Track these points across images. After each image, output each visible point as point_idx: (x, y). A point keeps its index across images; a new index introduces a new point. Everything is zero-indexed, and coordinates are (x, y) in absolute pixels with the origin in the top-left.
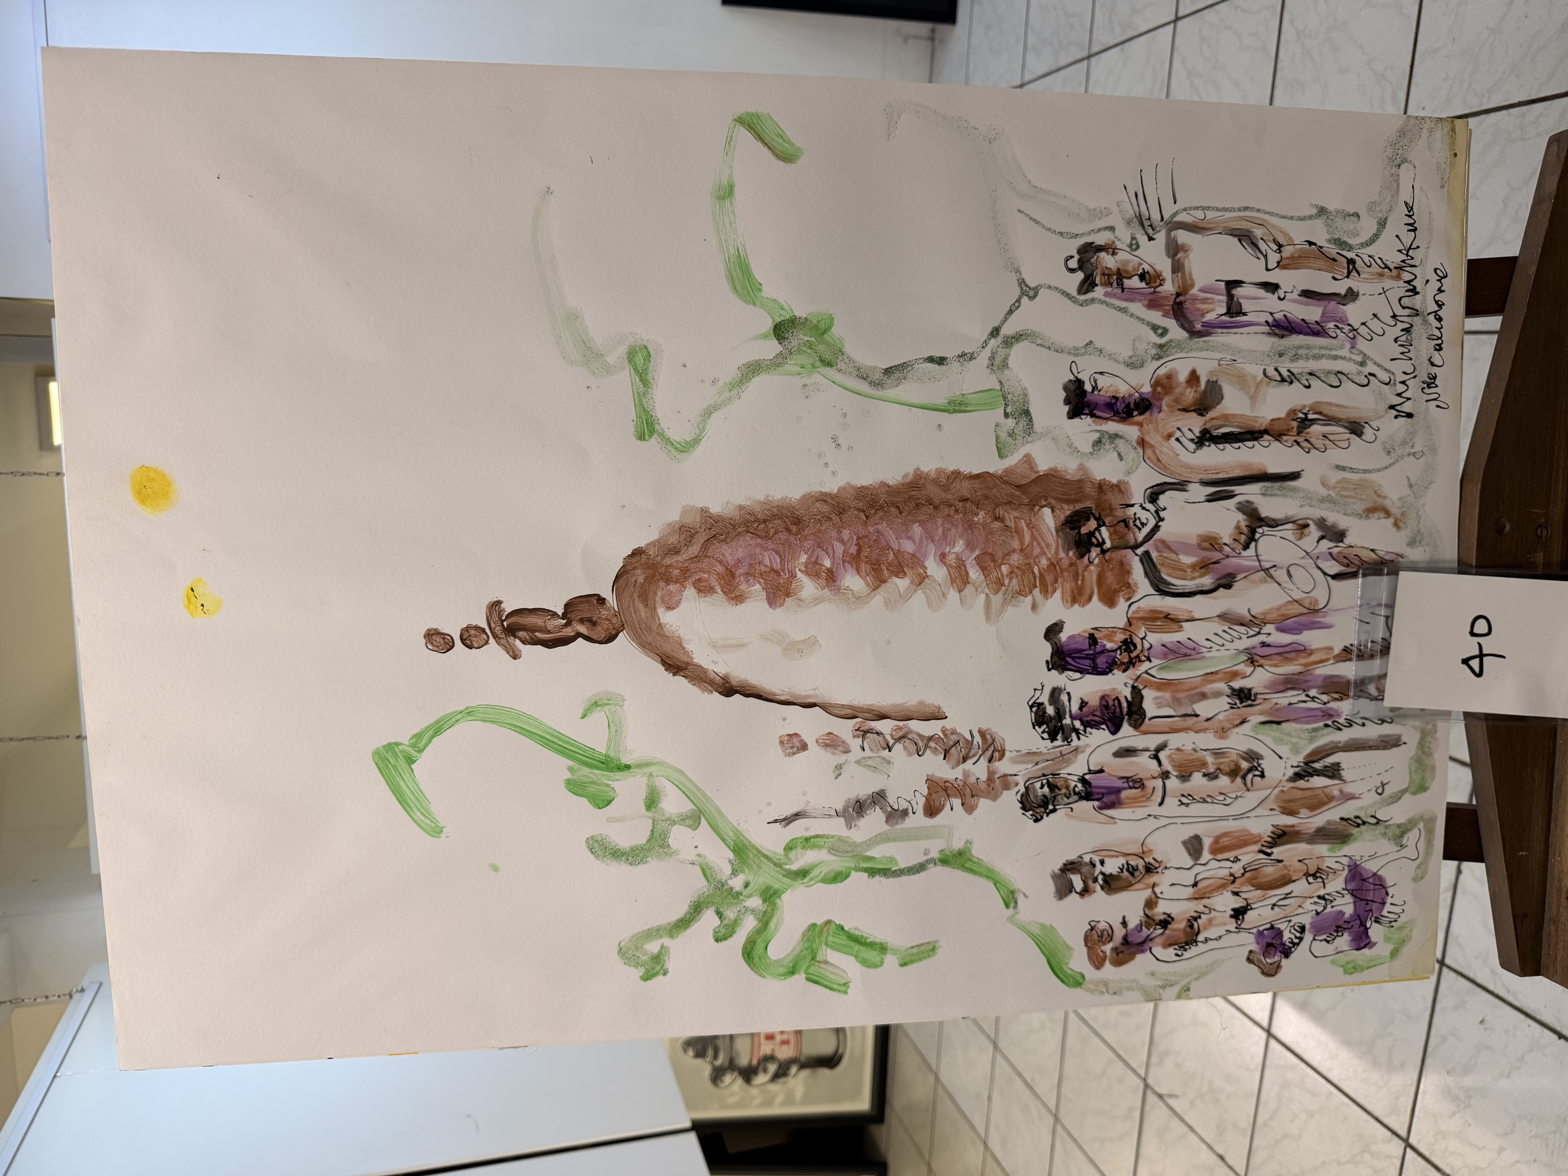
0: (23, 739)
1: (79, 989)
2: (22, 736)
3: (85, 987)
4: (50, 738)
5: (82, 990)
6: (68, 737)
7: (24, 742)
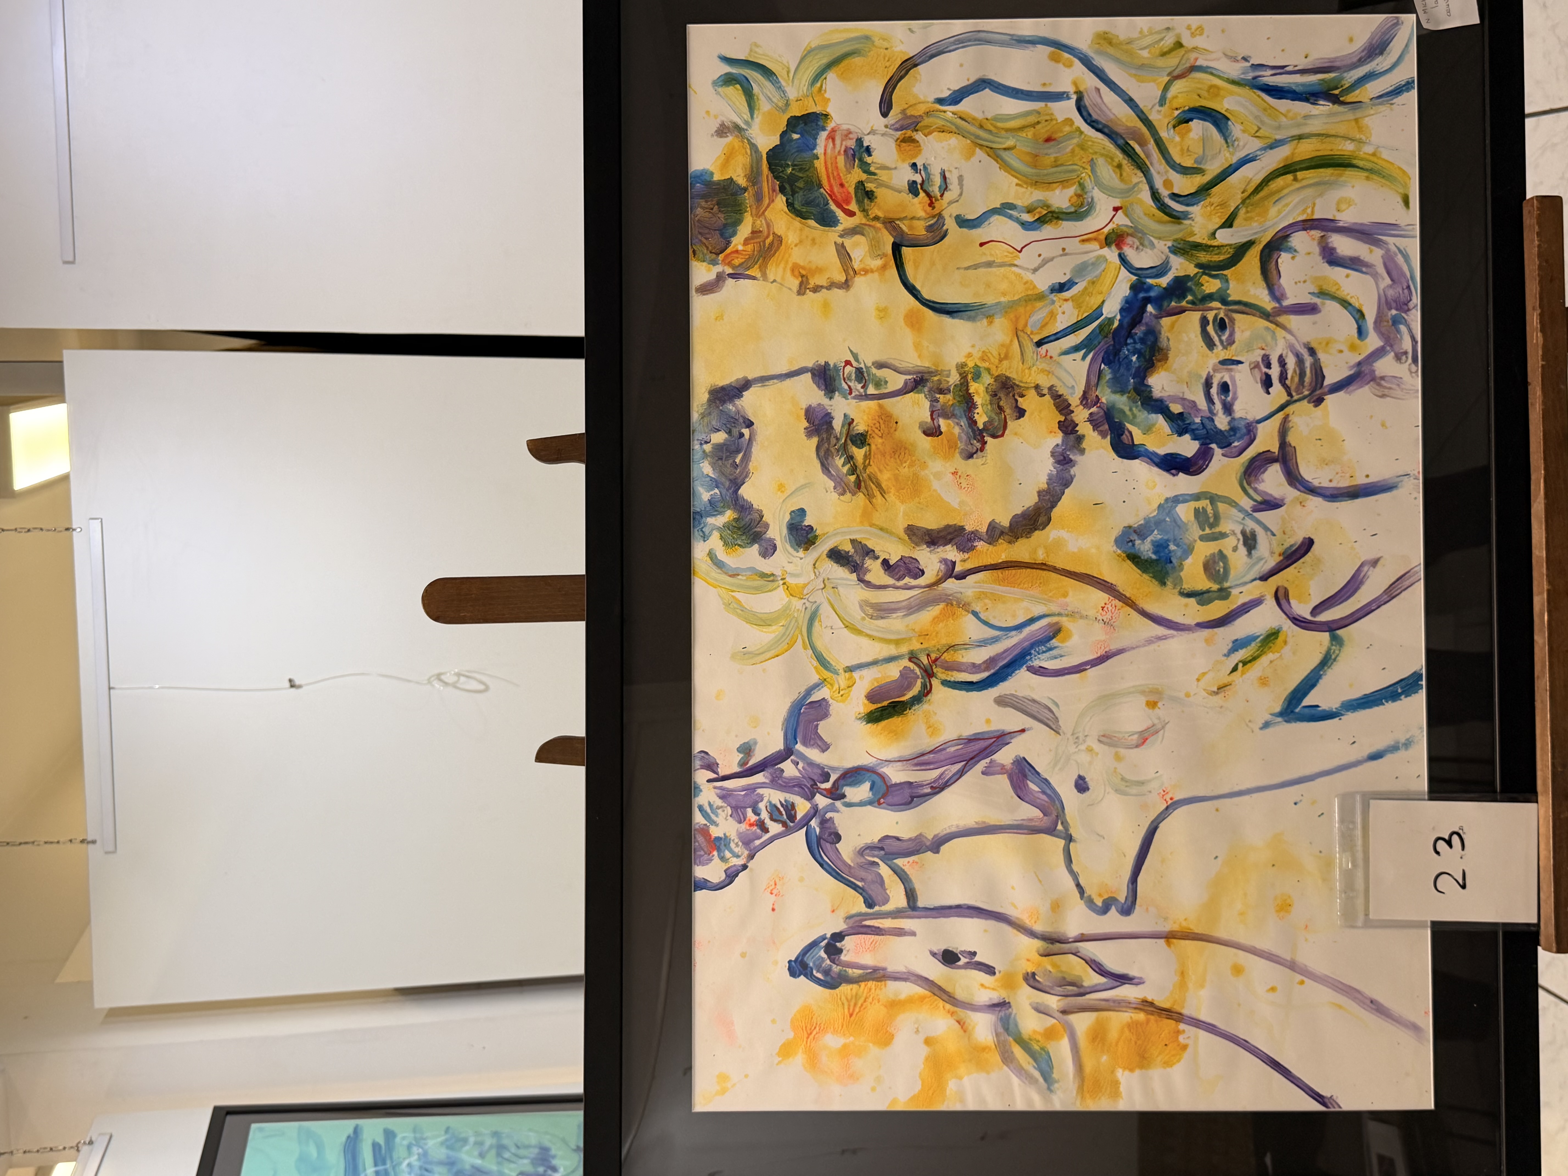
0: (20, 844)
1: (87, 1141)
2: (19, 841)
3: (94, 1139)
4: (52, 843)
5: (91, 1143)
6: (71, 841)
7: (23, 846)
